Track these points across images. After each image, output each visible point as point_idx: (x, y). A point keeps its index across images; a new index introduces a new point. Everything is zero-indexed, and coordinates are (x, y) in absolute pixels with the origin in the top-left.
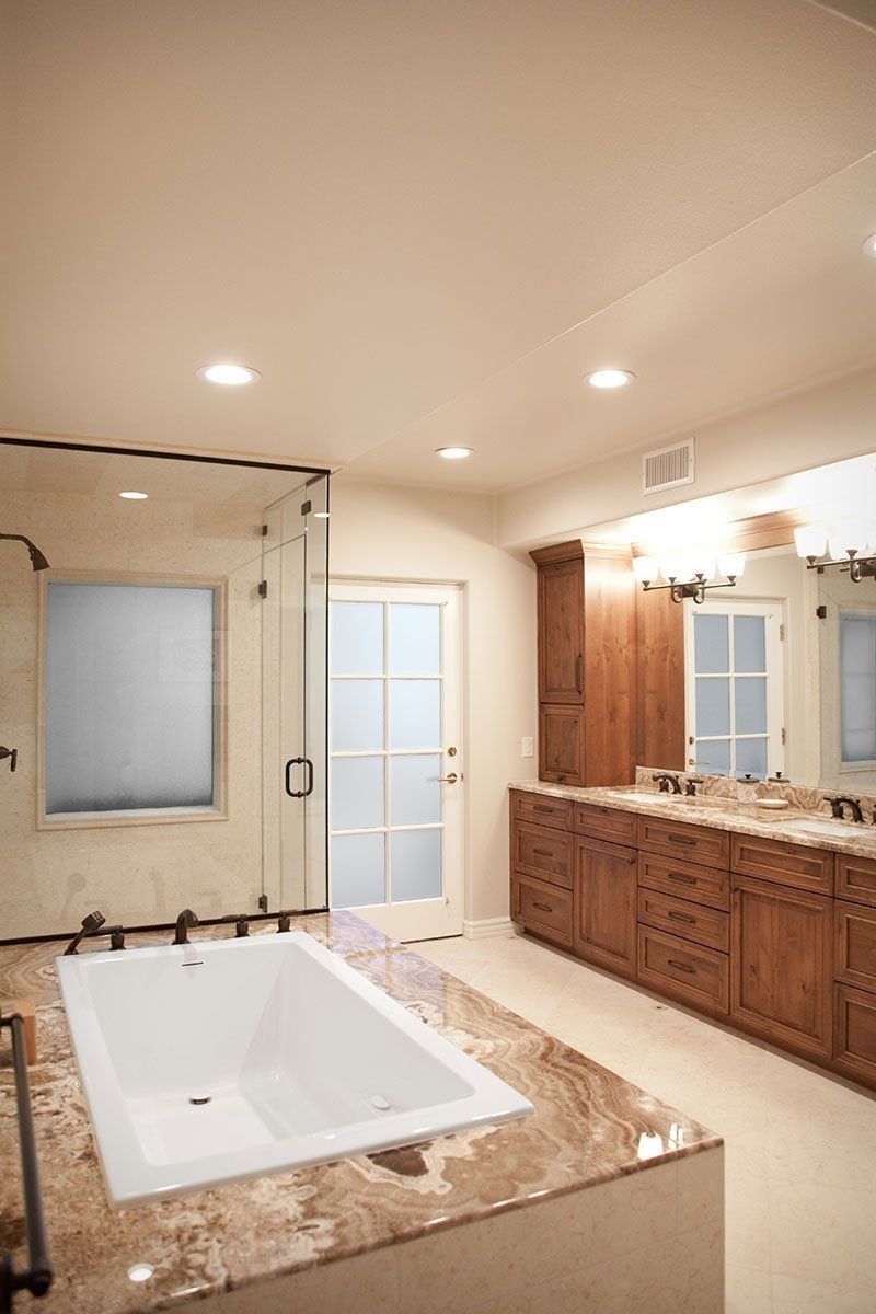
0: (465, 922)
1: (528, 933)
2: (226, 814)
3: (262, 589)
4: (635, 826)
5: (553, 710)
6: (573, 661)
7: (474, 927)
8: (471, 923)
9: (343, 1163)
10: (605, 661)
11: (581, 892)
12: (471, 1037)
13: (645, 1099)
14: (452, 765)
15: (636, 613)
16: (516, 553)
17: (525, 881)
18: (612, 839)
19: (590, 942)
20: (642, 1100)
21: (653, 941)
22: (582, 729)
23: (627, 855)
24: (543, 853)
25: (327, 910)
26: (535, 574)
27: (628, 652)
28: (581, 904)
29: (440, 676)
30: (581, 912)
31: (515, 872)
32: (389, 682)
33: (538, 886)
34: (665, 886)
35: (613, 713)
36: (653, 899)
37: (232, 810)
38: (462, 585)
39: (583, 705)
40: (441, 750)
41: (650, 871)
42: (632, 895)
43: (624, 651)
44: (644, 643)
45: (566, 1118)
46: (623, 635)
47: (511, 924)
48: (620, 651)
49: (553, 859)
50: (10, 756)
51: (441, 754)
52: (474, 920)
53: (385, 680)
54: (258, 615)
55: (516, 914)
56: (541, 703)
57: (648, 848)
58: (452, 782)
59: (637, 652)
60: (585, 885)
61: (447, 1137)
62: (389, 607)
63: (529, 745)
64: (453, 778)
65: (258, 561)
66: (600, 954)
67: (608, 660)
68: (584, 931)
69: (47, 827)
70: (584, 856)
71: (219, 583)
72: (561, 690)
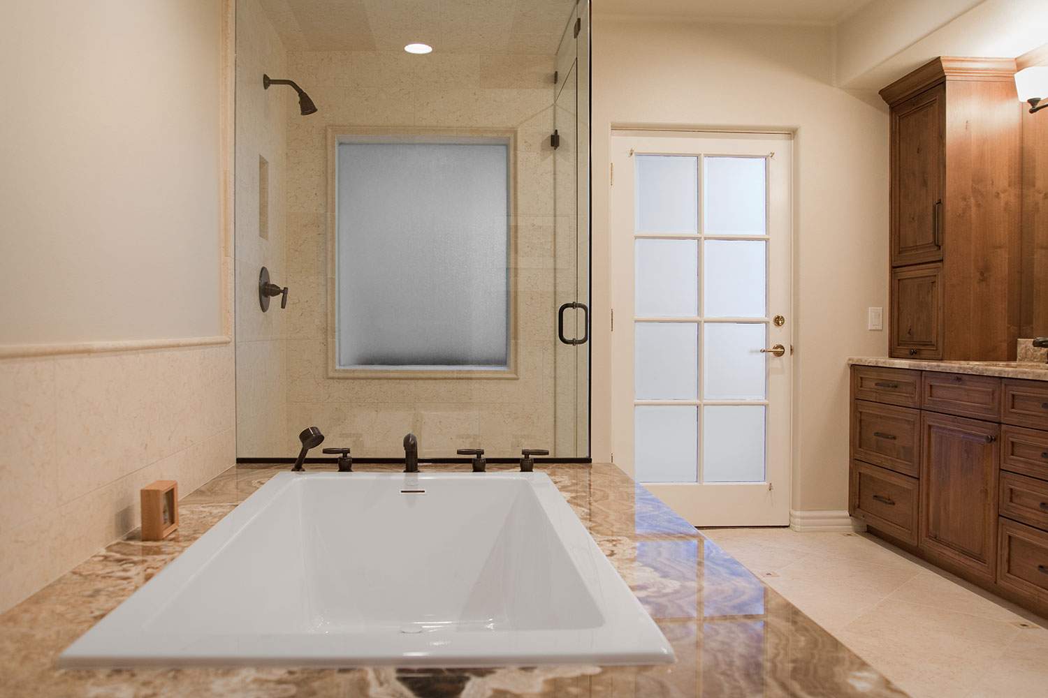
0: (794, 512)
1: (871, 532)
2: (516, 372)
3: (555, 141)
4: (996, 395)
5: (907, 273)
6: (931, 209)
7: (802, 518)
8: (798, 513)
9: (360, 670)
10: (974, 209)
11: (928, 480)
12: (657, 574)
13: (865, 674)
14: (781, 336)
15: (1022, 149)
16: (860, 92)
17: (866, 470)
18: (967, 413)
19: (940, 541)
20: (858, 674)
21: (1019, 539)
22: (940, 290)
23: (987, 430)
24: (886, 436)
25: (587, 461)
26: (887, 118)
27: (1009, 197)
28: (928, 495)
29: (767, 237)
30: (928, 505)
31: (855, 461)
32: (706, 243)
33: (879, 474)
34: (1036, 468)
35: (984, 273)
36: (1019, 485)
37: (521, 369)
38: (792, 133)
39: (941, 261)
40: (767, 319)
41: (1016, 451)
42: (992, 482)
43: (1002, 195)
44: (1034, 186)
45: (718, 676)
46: (1001, 176)
47: (849, 521)
48: (998, 195)
49: (896, 442)
50: (282, 294)
51: (767, 323)
52: (802, 509)
53: (699, 239)
54: (550, 168)
55: (856, 507)
56: (893, 268)
57: (1014, 420)
58: (779, 354)
59: (1022, 197)
60: (933, 471)
61: (525, 669)
62: (706, 162)
63: (877, 317)
64: (779, 350)
65: (550, 111)
66: (950, 555)
67: (978, 206)
68: (931, 527)
69: (336, 375)
70: (933, 435)
71: (508, 135)
72: (916, 248)
